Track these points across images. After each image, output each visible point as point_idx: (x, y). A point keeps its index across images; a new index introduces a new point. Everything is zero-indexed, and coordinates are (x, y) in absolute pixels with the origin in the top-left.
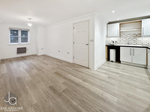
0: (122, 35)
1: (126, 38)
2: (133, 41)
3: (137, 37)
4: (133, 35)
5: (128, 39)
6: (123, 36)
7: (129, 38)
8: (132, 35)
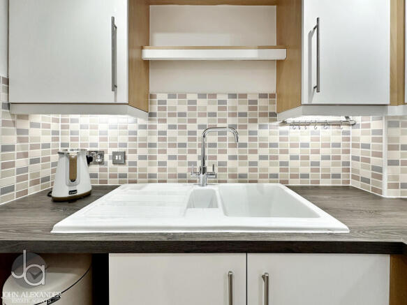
0: (160, 97)
1: (191, 127)
2: (231, 151)
3: (255, 121)
4: (230, 103)
5: (200, 133)
6: (171, 103)
7: (204, 121)
8: (225, 97)
